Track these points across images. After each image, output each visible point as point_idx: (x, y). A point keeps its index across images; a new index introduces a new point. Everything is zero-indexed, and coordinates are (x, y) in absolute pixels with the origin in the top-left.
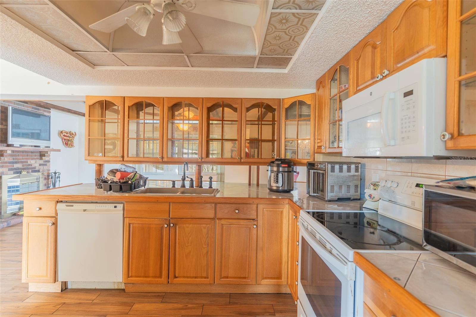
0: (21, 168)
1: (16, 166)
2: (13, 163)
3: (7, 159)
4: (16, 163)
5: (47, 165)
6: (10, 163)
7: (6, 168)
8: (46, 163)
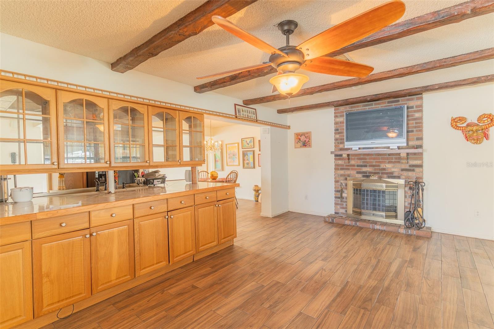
0: (371, 172)
1: (364, 169)
2: (362, 166)
3: (354, 162)
4: (366, 166)
5: (414, 171)
6: (358, 166)
7: (354, 171)
8: (414, 168)
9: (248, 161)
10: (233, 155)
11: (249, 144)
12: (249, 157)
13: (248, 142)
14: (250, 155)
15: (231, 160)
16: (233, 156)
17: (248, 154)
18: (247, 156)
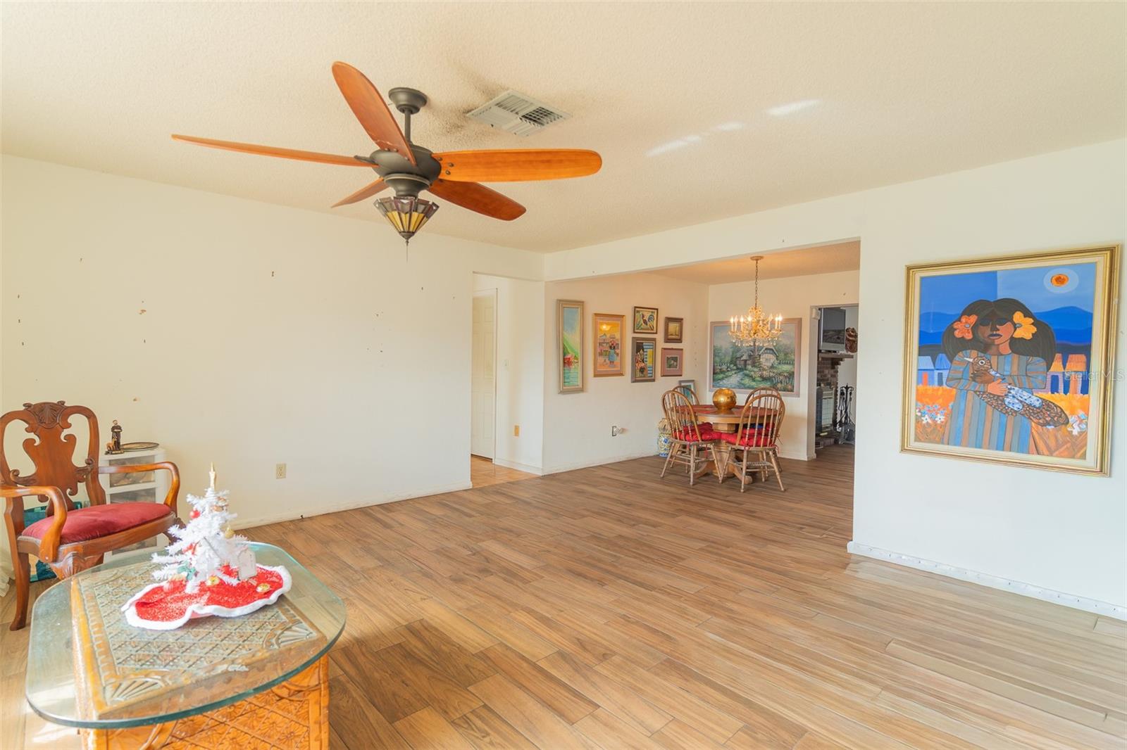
9: (643, 365)
10: (611, 347)
11: (648, 323)
12: (645, 353)
13: (646, 318)
14: (648, 350)
15: (605, 361)
16: (609, 350)
17: (645, 347)
18: (641, 351)
